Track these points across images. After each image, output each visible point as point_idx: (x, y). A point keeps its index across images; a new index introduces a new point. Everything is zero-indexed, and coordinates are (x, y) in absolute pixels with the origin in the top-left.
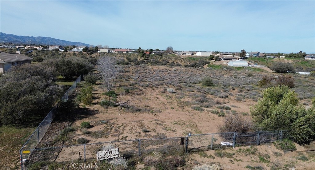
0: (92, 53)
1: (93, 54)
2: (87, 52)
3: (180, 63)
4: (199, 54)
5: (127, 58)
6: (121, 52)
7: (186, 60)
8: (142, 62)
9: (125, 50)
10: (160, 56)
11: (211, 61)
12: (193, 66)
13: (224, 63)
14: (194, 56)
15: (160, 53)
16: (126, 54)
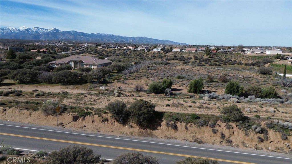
0: (167, 52)
2: (164, 52)
3: (242, 61)
4: (268, 53)
5: (195, 57)
6: (190, 51)
7: (250, 59)
8: (207, 59)
9: (195, 49)
10: (225, 55)
11: (276, 60)
12: (254, 65)
13: (288, 62)
14: (262, 54)
15: (226, 51)
16: (194, 52)
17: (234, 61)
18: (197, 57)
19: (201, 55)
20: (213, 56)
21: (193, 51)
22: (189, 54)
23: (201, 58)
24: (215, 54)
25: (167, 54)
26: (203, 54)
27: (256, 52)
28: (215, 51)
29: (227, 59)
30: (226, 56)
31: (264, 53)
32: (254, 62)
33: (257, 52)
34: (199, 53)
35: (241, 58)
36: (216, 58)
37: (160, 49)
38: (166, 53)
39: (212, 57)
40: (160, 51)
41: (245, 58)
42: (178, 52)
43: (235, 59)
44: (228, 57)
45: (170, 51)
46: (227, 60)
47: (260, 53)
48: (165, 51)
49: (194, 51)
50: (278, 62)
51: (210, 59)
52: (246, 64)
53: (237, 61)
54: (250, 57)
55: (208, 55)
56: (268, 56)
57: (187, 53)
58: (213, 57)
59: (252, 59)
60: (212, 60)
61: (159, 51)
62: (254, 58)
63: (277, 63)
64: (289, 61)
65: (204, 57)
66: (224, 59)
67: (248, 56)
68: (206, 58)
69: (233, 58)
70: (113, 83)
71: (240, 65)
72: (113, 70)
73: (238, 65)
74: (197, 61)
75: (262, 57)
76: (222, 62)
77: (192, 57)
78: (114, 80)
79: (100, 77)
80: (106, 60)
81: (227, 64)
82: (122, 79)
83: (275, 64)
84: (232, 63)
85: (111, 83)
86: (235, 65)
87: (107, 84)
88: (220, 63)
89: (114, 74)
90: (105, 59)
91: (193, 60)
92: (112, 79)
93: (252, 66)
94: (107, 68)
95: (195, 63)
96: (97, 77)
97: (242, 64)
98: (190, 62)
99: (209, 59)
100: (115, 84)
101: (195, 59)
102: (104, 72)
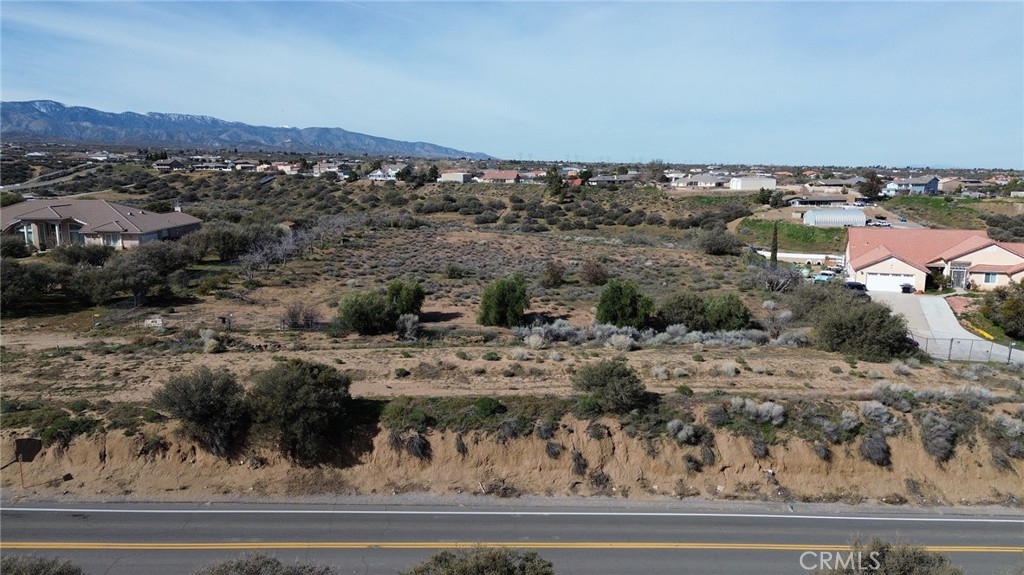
0: (421, 185)
1: (422, 188)
2: (408, 182)
3: (661, 212)
4: (736, 185)
5: (513, 199)
6: (499, 182)
7: (684, 205)
8: (553, 209)
9: (514, 173)
10: (610, 193)
11: (759, 209)
12: (695, 224)
13: (794, 214)
14: (720, 189)
15: (613, 182)
16: (512, 185)
17: (637, 212)
18: (521, 201)
19: (533, 195)
20: (572, 197)
21: (507, 182)
22: (495, 191)
23: (536, 205)
24: (580, 192)
25: (421, 192)
26: (541, 192)
27: (703, 185)
28: (578, 182)
29: (615, 206)
30: (611, 197)
31: (725, 185)
32: (698, 214)
33: (706, 184)
34: (526, 186)
35: (658, 204)
36: (582, 203)
37: (394, 173)
38: (415, 188)
39: (568, 200)
40: (394, 178)
41: (670, 202)
42: (458, 183)
43: (640, 207)
44: (618, 201)
45: (430, 181)
46: (615, 210)
47: (714, 185)
48: (412, 181)
49: (512, 181)
50: (765, 214)
51: (562, 206)
52: (674, 224)
53: (648, 212)
54: (684, 199)
55: (557, 193)
56: (736, 196)
57: (488, 187)
58: (572, 201)
59: (692, 207)
60: (569, 210)
61: (389, 179)
62: (697, 204)
63: (762, 216)
64: (797, 212)
65: (545, 201)
66: (607, 207)
67: (678, 197)
68: (550, 203)
69: (635, 203)
70: (203, 301)
71: (655, 227)
72: (203, 254)
73: (649, 226)
74: (521, 213)
75: (719, 199)
76: (601, 218)
77: (506, 200)
78: (204, 292)
79: (144, 281)
80: (179, 216)
81: (616, 222)
82: (237, 287)
83: (758, 221)
84: (631, 220)
85: (195, 301)
86: (642, 225)
87: (176, 309)
88: (595, 220)
89: (209, 267)
90: (174, 210)
91: (508, 212)
92: (197, 286)
93: (692, 229)
94: (179, 247)
95: (515, 222)
96: (132, 282)
97: (659, 221)
98: (498, 218)
99: (560, 209)
100: (210, 306)
101: (514, 208)
102: (165, 261)
